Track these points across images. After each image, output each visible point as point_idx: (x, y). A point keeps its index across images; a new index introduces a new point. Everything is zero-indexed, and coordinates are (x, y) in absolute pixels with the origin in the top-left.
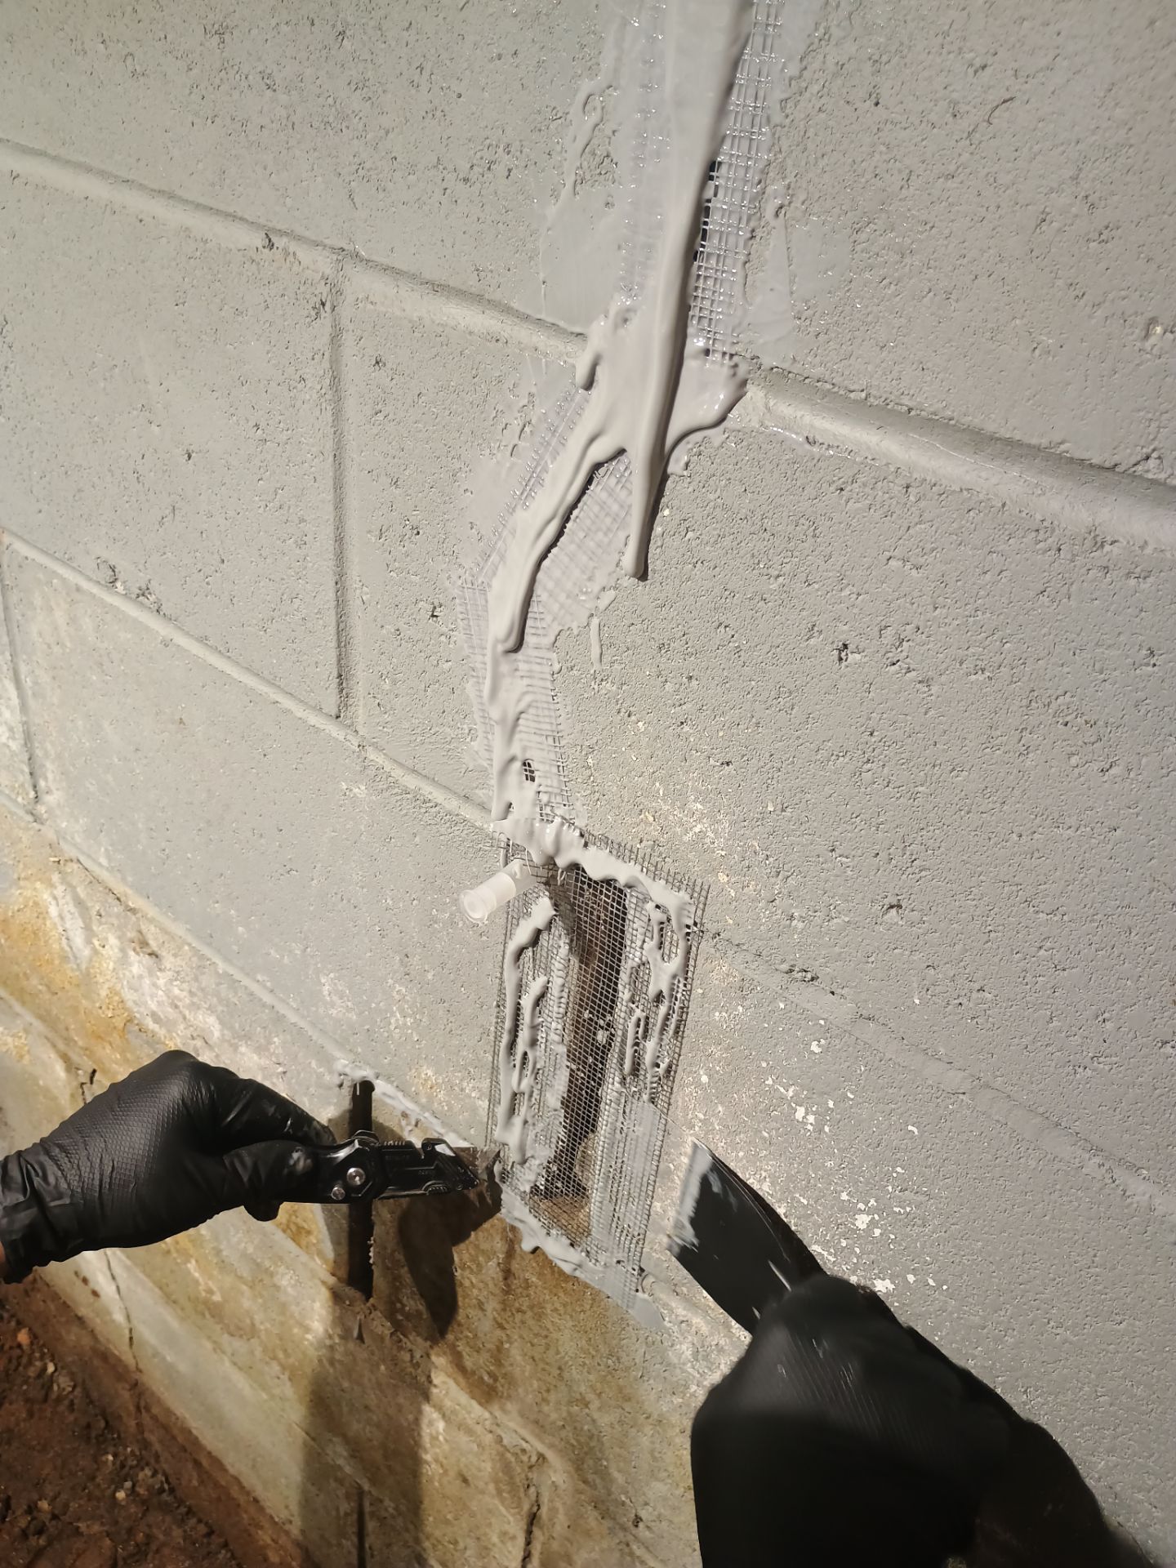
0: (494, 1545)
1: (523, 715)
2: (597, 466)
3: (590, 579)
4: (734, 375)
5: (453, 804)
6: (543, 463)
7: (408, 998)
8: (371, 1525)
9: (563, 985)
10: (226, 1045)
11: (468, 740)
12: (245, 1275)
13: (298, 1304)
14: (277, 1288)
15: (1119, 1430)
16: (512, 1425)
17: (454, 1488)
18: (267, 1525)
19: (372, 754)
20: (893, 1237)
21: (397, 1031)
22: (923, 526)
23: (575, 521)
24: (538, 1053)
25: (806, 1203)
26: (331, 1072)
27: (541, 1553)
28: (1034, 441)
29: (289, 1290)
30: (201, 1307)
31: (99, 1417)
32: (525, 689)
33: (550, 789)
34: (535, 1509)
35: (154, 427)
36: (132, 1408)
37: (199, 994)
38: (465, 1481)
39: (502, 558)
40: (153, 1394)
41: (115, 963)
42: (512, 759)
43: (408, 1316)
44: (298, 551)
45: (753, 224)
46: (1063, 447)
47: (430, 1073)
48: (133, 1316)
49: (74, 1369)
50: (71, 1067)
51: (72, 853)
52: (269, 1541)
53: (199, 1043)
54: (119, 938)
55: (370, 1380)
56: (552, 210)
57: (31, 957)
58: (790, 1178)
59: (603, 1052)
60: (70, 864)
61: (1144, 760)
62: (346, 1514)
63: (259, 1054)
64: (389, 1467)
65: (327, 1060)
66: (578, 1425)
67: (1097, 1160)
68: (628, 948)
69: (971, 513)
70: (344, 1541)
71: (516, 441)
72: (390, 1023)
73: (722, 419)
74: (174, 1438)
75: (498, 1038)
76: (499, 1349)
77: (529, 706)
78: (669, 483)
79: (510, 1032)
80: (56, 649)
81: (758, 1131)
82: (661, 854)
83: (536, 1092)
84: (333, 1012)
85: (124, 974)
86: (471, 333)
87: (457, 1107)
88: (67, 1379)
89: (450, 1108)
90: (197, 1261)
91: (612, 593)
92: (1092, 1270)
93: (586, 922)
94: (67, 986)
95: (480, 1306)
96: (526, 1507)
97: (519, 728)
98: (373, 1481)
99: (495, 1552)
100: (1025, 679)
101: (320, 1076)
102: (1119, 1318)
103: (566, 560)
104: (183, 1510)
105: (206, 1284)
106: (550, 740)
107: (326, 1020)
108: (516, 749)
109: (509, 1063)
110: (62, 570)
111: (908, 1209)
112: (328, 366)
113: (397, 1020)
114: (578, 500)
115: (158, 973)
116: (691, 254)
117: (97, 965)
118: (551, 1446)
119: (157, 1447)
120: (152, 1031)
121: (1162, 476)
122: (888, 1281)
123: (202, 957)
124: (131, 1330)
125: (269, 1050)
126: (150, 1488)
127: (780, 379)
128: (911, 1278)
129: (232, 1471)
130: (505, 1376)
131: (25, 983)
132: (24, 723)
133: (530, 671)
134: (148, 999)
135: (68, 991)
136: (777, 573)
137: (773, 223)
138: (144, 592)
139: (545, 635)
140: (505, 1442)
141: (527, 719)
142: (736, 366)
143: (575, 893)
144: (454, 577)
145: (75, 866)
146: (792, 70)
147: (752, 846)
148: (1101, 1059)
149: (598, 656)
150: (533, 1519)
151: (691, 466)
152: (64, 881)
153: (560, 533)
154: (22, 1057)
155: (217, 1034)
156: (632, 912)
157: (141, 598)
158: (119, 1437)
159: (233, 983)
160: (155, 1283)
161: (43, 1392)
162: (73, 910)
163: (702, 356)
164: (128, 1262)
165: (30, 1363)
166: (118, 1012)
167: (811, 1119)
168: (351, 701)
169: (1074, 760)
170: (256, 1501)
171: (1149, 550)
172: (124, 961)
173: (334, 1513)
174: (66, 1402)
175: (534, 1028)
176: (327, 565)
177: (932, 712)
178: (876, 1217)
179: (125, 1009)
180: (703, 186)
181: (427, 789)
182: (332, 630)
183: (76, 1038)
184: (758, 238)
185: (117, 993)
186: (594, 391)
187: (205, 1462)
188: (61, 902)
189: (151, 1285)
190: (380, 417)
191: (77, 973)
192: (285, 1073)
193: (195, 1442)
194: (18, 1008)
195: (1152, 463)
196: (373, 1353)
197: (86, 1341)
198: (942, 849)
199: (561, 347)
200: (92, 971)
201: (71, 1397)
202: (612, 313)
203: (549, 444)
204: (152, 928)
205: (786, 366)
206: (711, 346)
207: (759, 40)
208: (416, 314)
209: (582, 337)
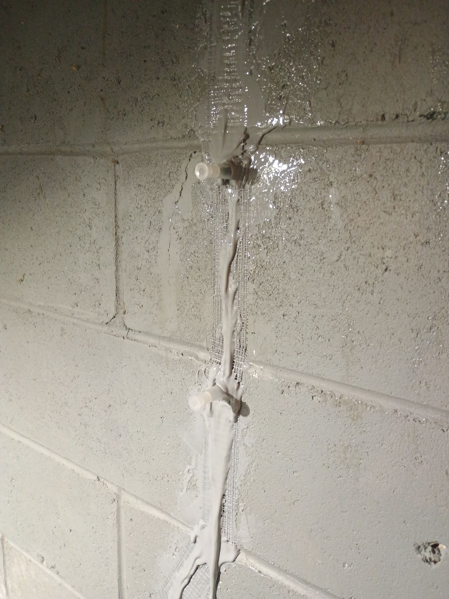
2: (198, 566)
4: (236, 548)
6: (182, 560)
23: (193, 579)
35: (60, 520)
39: (172, 584)
44: (106, 567)
45: (236, 512)
56: (181, 494)
71: (174, 552)
73: (234, 561)
78: (221, 575)
80: (21, 578)
86: (159, 519)
103: (191, 590)
110: (25, 553)
112: (116, 517)
114: (194, 573)
116: (220, 516)
127: (248, 553)
137: (242, 513)
138: (53, 567)
142: (236, 546)
144: (157, 587)
146: (242, 478)
151: (226, 571)
153: (189, 582)
157: (52, 569)
163: (226, 542)
176: (116, 574)
180: (222, 500)
182: (117, 594)
184: (238, 515)
186: (196, 545)
199: (186, 529)
202: (200, 524)
203: (184, 555)
205: (250, 550)
206: (228, 540)
207: (233, 469)
208: (143, 510)
209: (192, 528)
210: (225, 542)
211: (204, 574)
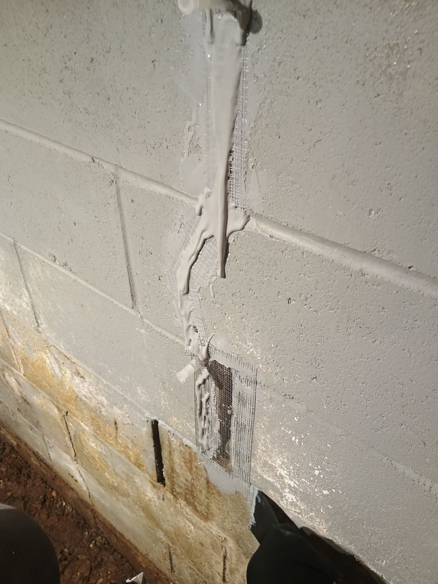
0: (214, 565)
1: (192, 312)
2: (205, 240)
3: (208, 272)
4: (246, 214)
5: (172, 337)
6: (188, 236)
7: (166, 396)
8: (174, 557)
9: (215, 396)
10: (109, 406)
11: (175, 318)
12: (124, 478)
13: (142, 488)
14: (135, 482)
15: (403, 539)
16: (215, 528)
17: (199, 547)
18: (140, 556)
19: (145, 320)
20: (327, 478)
21: (163, 406)
22: (309, 265)
23: (201, 255)
24: (209, 416)
25: (298, 466)
26: (144, 417)
27: (229, 568)
28: (340, 243)
29: (139, 483)
30: (111, 487)
31: (82, 520)
32: (192, 304)
33: (203, 335)
34: (225, 554)
35: (62, 214)
36: (92, 517)
37: (98, 390)
38: (202, 545)
39: (179, 264)
40: (99, 513)
41: (70, 378)
42: (190, 326)
43: (178, 493)
44: (114, 256)
45: (245, 170)
46: (349, 245)
47: (176, 420)
48: (89, 488)
49: (72, 504)
50: (59, 410)
51: (52, 344)
52: (141, 560)
53: (100, 405)
54: (70, 371)
55: (168, 512)
56: (182, 160)
57: (42, 375)
58: (293, 458)
59: (230, 417)
60: (51, 347)
61: (385, 340)
62: (165, 553)
63: (120, 410)
64: (177, 539)
65: (143, 414)
66: (236, 530)
67: (386, 458)
68: (234, 385)
69: (324, 262)
70: (166, 562)
71: (179, 229)
72: (161, 403)
73: (243, 228)
74: (107, 527)
75: (196, 411)
76: (208, 505)
77: (193, 309)
78: (230, 246)
79: (199, 410)
80: (39, 280)
81: (281, 443)
82: (240, 357)
83: (210, 429)
84: (142, 399)
85: (73, 382)
86: (161, 195)
87: (185, 430)
88: (70, 507)
89: (183, 431)
90: (108, 473)
91: (215, 277)
92: (389, 491)
93: (220, 377)
94: (55, 385)
95: (200, 491)
96: (222, 554)
97: (191, 316)
98: (173, 543)
99: (214, 567)
100: (346, 313)
101: (140, 418)
102: (399, 506)
103: (199, 266)
104: (113, 550)
105: (112, 480)
106: (201, 320)
107: (140, 401)
108: (191, 323)
109: (200, 419)
110: (38, 255)
111: (330, 470)
112: (116, 200)
113: (163, 403)
114: (201, 249)
115: (85, 383)
116: (227, 178)
117: (64, 379)
118: (228, 536)
119: (102, 529)
120: (85, 401)
121: (380, 256)
122: (327, 491)
123: (98, 379)
124: (89, 493)
125: (123, 409)
126: (101, 543)
127: (259, 217)
128: (334, 490)
129: (127, 538)
130: (211, 513)
131: (41, 383)
132: (31, 302)
133: (192, 299)
134: (82, 390)
135: (56, 387)
136: (266, 275)
137: (252, 170)
138: (65, 265)
139: (196, 288)
140: (213, 533)
141: (193, 314)
142: (246, 211)
143: (215, 368)
144: (165, 269)
145: (54, 348)
146: (252, 125)
147: (269, 357)
148: (383, 428)
149: (213, 296)
150: (225, 557)
151: (235, 241)
152: (50, 352)
153: (197, 258)
154: (43, 406)
155: (106, 403)
156: (234, 375)
157: (65, 266)
158: (89, 526)
159: (109, 387)
160: (95, 478)
161: (62, 512)
162: (54, 361)
163: (235, 208)
164: (86, 472)
165: (57, 503)
166: (72, 394)
167: (297, 440)
168: (136, 303)
169: (364, 338)
170: (136, 548)
171: (379, 278)
172: (72, 378)
173: (161, 553)
174: (70, 515)
175: (207, 409)
176: (124, 261)
177: (319, 321)
178: (321, 471)
179: (75, 393)
180: (228, 158)
181: (164, 332)
182: (128, 281)
183: (60, 401)
184: (248, 174)
185: (72, 388)
186: (202, 216)
187: (118, 535)
188: (50, 359)
189: (94, 479)
190: (135, 218)
191: (58, 381)
192: (129, 416)
193: (114, 529)
194: (40, 390)
195: (376, 252)
196: (168, 504)
197: (75, 495)
198: (327, 362)
199: (190, 201)
200: (63, 381)
201: (72, 513)
202: (205, 193)
203: (190, 231)
204: (81, 369)
205: (261, 213)
206: (237, 205)
207: (241, 115)
208: (143, 187)
209: (196, 199)
210: (233, 208)
211: (211, 247)
